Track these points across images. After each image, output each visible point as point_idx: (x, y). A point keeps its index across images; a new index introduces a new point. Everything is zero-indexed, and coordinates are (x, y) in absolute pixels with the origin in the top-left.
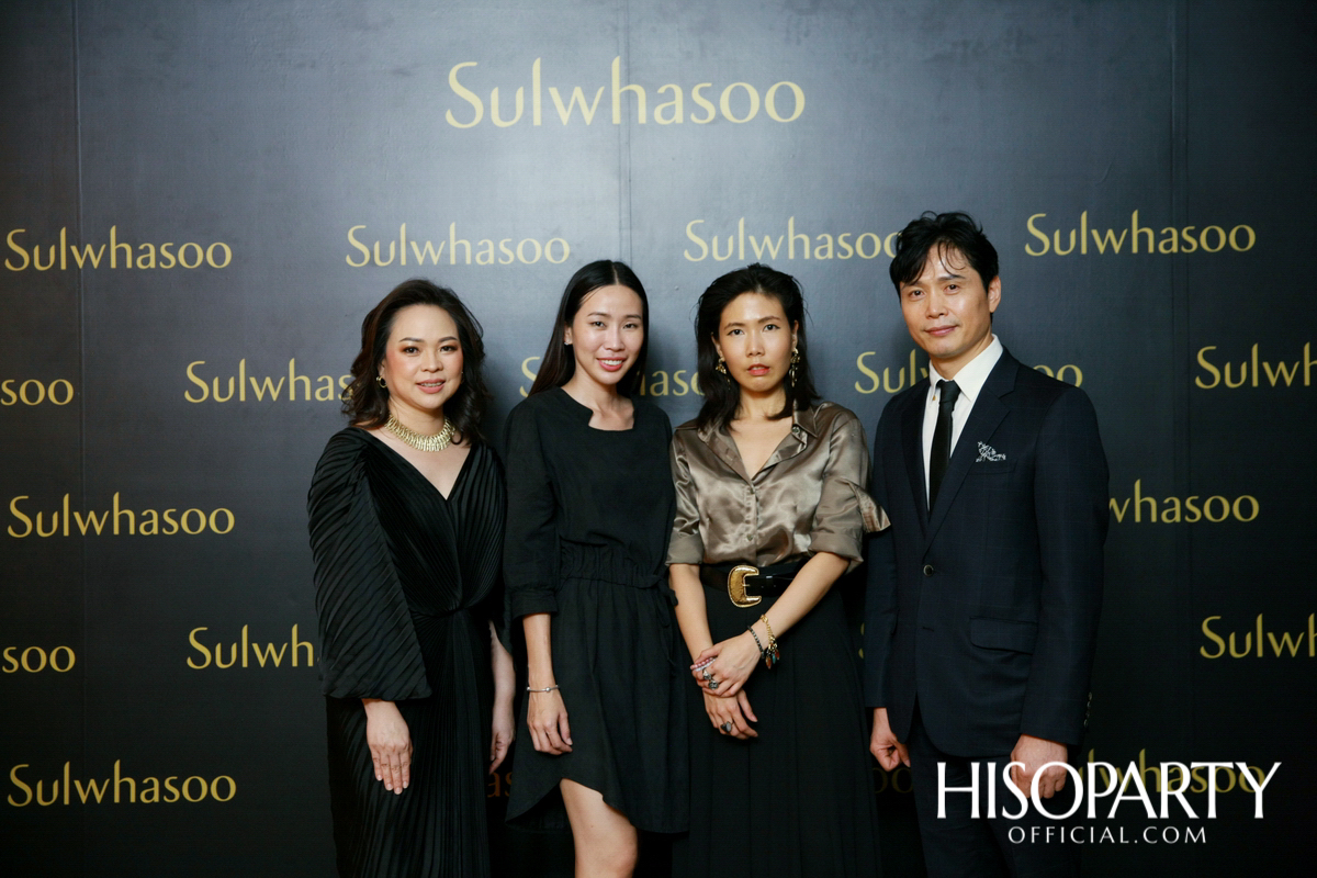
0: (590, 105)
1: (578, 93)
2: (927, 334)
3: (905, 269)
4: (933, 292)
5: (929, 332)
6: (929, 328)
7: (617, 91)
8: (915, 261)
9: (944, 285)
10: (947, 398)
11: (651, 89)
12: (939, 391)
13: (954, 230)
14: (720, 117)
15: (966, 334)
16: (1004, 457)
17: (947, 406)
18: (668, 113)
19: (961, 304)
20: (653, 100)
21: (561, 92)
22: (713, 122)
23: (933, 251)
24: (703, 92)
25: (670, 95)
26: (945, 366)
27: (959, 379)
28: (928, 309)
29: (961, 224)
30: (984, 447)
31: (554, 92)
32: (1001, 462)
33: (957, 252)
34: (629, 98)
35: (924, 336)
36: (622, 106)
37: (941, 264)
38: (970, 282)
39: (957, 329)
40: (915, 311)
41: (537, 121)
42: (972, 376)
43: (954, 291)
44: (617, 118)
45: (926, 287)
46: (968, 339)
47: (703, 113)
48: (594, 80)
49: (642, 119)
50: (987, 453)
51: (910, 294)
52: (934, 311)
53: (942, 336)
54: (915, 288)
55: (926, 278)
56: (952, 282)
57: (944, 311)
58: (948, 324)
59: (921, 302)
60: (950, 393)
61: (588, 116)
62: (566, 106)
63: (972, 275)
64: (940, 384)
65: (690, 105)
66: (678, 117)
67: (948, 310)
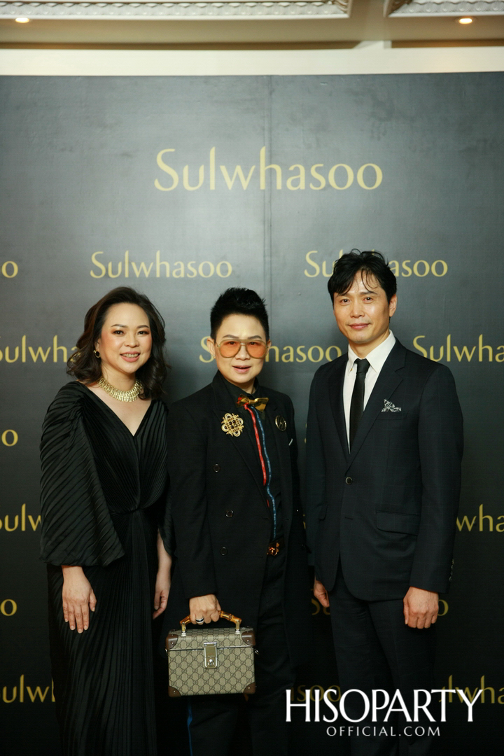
0: (246, 177)
1: (238, 169)
2: (350, 327)
3: (339, 284)
4: (356, 301)
5: (351, 326)
6: (351, 323)
7: (263, 169)
8: (346, 281)
9: (363, 297)
10: (361, 369)
11: (285, 167)
12: (356, 365)
13: (372, 263)
14: (328, 185)
15: (374, 330)
16: (400, 410)
17: (361, 376)
18: (296, 183)
19: (373, 310)
20: (286, 175)
21: (228, 169)
22: (324, 189)
23: (358, 275)
24: (318, 170)
25: (297, 171)
26: (360, 349)
27: (369, 358)
28: (352, 312)
29: (375, 259)
30: (388, 403)
31: (223, 168)
32: (398, 413)
33: (373, 277)
34: (271, 173)
35: (348, 328)
36: (266, 178)
37: (361, 284)
38: (380, 296)
39: (369, 326)
40: (343, 311)
41: (212, 187)
42: (378, 355)
43: (369, 301)
44: (263, 186)
45: (352, 297)
46: (375, 333)
47: (317, 183)
48: (248, 161)
49: (279, 186)
50: (389, 406)
51: (341, 301)
52: (356, 313)
53: (360, 330)
54: (345, 298)
55: (352, 292)
56: (368, 296)
57: (362, 314)
58: (365, 322)
59: (348, 307)
60: (363, 366)
61: (245, 184)
62: (231, 178)
63: (381, 292)
64: (357, 361)
65: (309, 178)
66: (302, 186)
67: (364, 313)
